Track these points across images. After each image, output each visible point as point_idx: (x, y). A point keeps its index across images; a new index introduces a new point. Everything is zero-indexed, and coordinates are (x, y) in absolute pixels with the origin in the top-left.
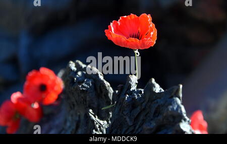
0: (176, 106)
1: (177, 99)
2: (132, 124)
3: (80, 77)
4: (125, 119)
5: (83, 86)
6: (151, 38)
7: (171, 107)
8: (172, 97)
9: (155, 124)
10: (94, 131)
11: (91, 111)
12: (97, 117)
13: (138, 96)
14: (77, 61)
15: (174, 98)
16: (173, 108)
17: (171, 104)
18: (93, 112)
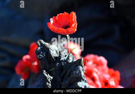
0: (78, 71)
1: (81, 67)
2: (60, 81)
3: (39, 50)
4: (57, 77)
5: (40, 56)
6: (73, 28)
7: (75, 72)
8: (77, 66)
9: (67, 82)
10: (47, 83)
11: (44, 71)
12: (48, 75)
13: (64, 63)
14: (40, 40)
15: (78, 66)
16: (76, 73)
17: (75, 70)
18: (46, 72)
